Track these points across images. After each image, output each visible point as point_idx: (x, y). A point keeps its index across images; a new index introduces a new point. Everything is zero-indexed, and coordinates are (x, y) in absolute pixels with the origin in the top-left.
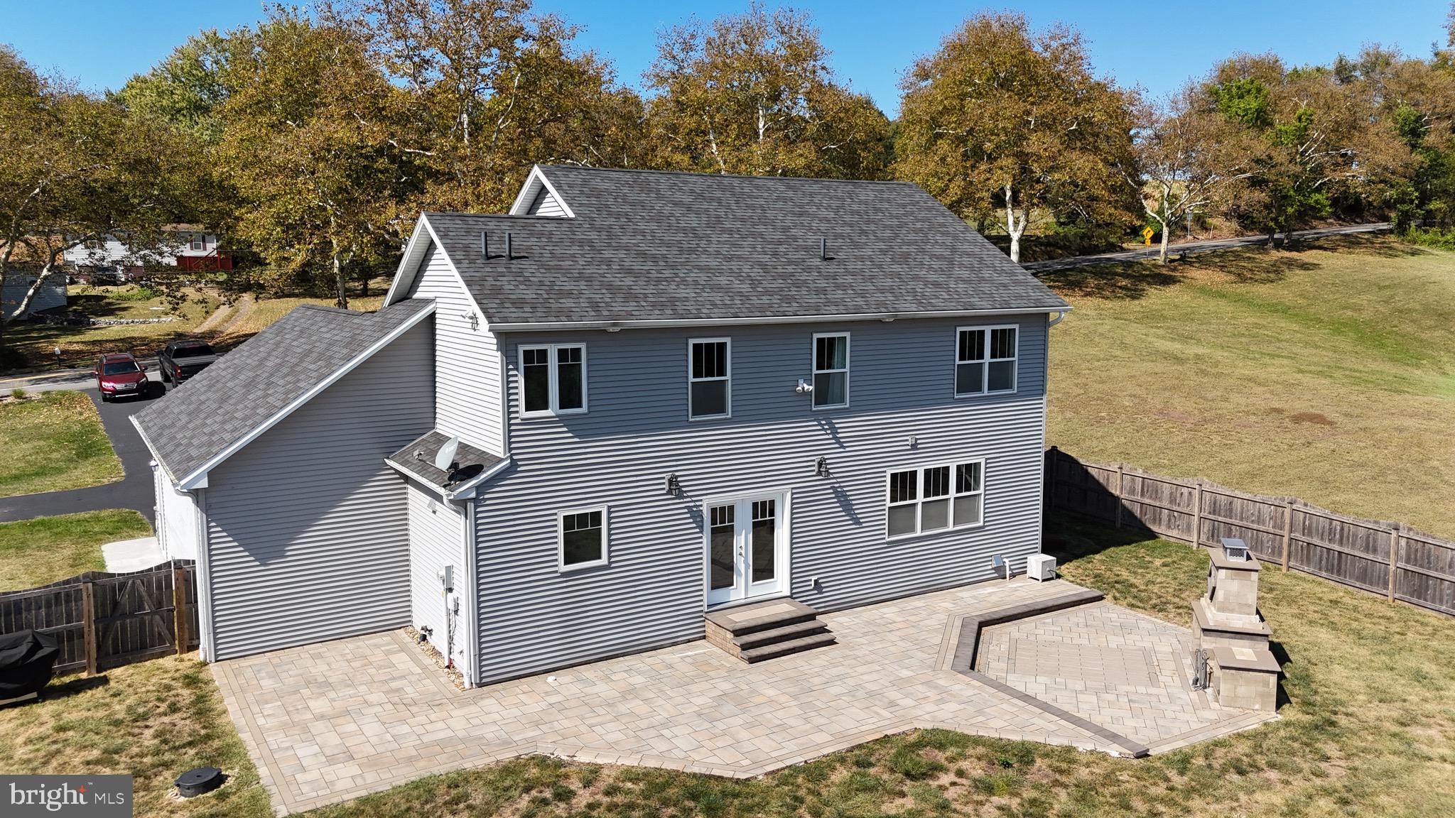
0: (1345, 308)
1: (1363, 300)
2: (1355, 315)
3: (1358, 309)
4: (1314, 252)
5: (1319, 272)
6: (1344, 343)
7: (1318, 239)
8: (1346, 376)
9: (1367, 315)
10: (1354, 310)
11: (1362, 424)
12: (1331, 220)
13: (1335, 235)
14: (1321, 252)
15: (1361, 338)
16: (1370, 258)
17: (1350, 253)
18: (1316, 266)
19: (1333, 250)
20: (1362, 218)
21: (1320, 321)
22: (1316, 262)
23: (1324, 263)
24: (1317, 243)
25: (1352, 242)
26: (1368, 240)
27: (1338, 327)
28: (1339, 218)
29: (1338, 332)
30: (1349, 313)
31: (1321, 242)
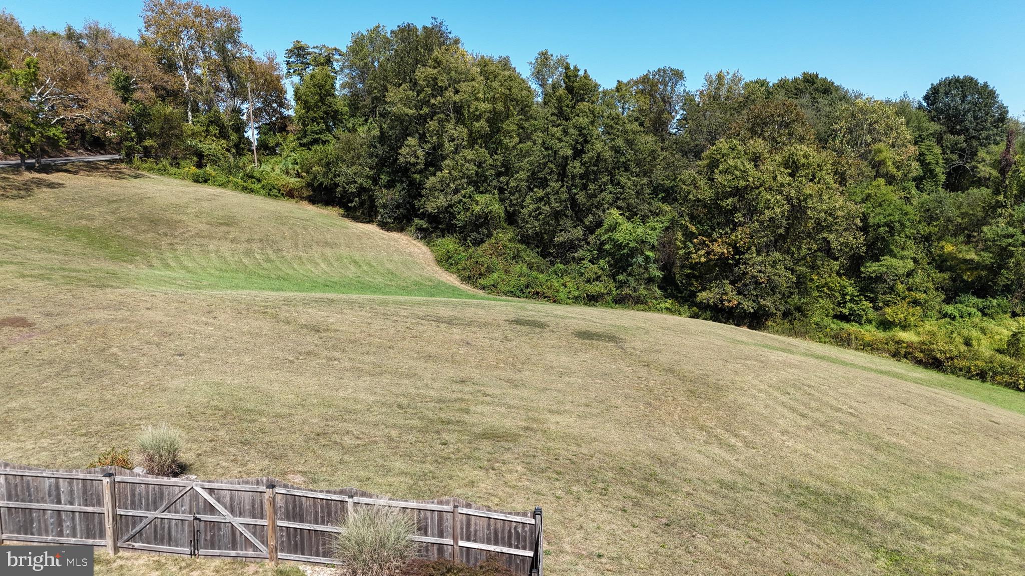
0: (81, 218)
1: (95, 211)
2: (89, 223)
3: (91, 218)
4: (61, 174)
5: (63, 190)
6: (74, 247)
7: (66, 164)
8: (63, 277)
9: (97, 223)
10: (88, 220)
11: (60, 321)
12: (81, 151)
13: (80, 162)
14: (66, 174)
15: (91, 242)
16: (104, 180)
17: (88, 175)
18: (60, 185)
19: (76, 173)
20: (105, 150)
21: (59, 229)
22: (61, 182)
23: (67, 183)
24: (64, 168)
25: (92, 167)
26: (105, 166)
27: (73, 234)
28: (87, 150)
29: (73, 238)
30: (84, 222)
31: (68, 167)
